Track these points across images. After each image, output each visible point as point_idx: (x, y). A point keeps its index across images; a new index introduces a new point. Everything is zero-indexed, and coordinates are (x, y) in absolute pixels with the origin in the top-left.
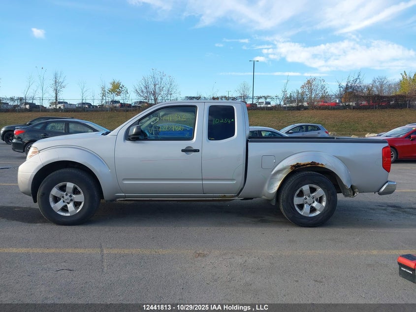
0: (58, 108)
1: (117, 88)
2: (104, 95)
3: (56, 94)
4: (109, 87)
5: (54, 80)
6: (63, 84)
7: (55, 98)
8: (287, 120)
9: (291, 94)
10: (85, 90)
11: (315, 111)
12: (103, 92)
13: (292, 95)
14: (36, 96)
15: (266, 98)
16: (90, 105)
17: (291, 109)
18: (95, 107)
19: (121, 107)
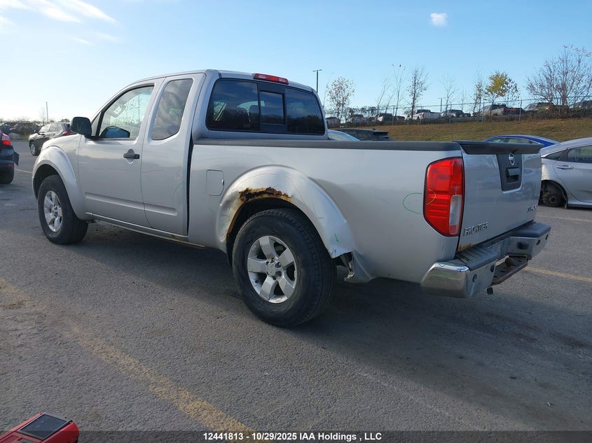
0: (416, 118)
1: (500, 84)
2: (479, 97)
3: (414, 99)
4: (488, 83)
5: (413, 80)
6: (424, 86)
7: (411, 106)
10: (451, 90)
12: (478, 92)
14: (390, 105)
16: (459, 113)
18: (466, 116)
19: (504, 114)
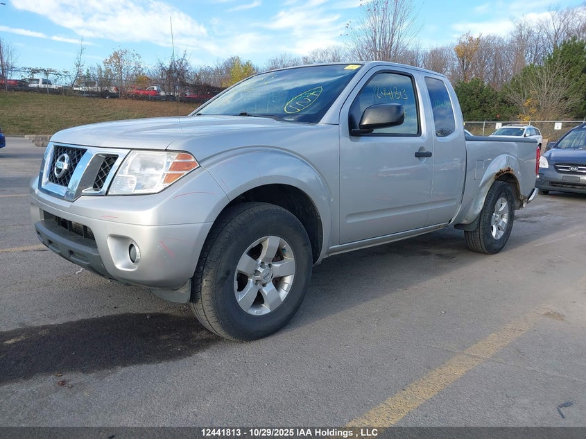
8: (93, 113)
9: (88, 70)
11: (129, 101)
13: (90, 72)
15: (47, 73)
17: (91, 94)
